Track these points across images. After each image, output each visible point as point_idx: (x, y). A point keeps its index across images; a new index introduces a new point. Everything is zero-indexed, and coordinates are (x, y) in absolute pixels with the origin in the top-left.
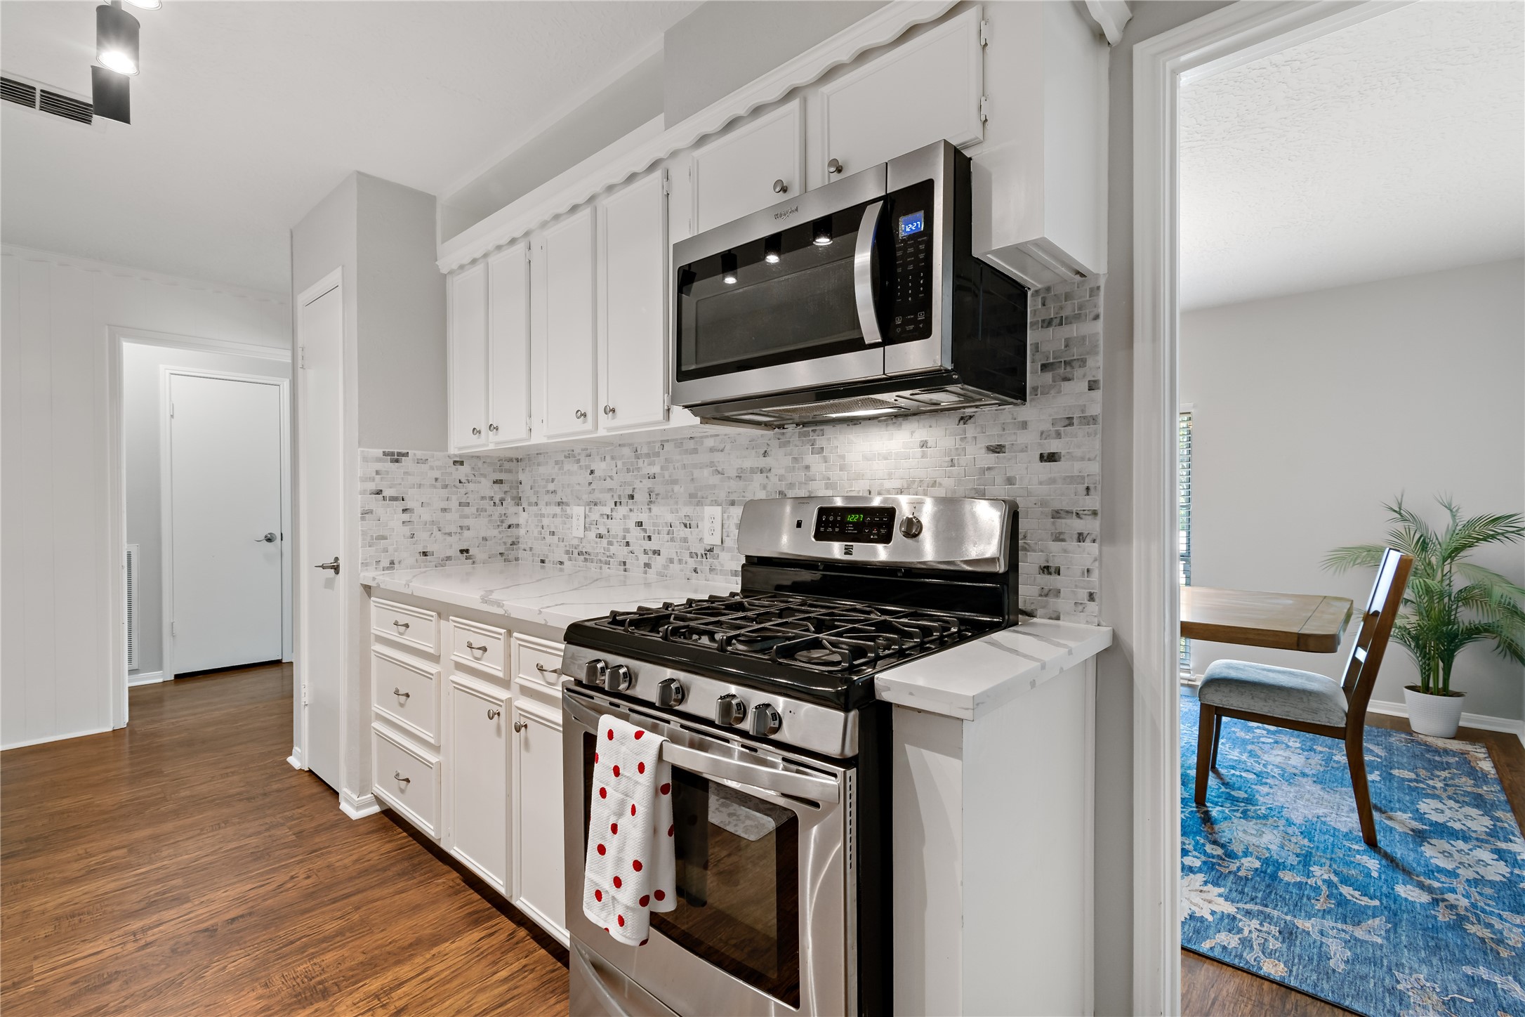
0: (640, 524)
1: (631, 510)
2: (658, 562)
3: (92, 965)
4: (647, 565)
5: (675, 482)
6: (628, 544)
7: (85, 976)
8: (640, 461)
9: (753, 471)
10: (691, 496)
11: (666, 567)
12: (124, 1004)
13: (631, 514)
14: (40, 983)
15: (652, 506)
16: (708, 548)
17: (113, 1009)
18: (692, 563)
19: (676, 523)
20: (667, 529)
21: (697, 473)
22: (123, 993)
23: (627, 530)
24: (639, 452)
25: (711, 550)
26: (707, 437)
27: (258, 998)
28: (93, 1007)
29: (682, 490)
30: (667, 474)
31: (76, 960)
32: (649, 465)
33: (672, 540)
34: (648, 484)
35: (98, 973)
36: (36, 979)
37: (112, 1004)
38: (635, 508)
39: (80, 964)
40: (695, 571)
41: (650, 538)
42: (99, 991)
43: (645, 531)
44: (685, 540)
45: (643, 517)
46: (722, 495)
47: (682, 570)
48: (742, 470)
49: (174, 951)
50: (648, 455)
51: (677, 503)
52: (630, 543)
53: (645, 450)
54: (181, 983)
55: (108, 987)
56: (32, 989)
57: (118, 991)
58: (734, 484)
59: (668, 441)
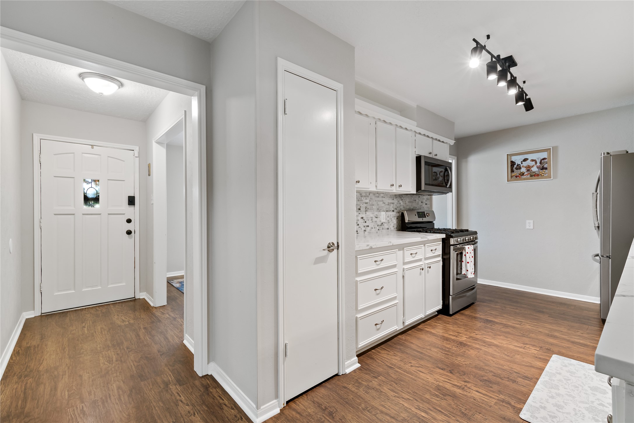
0: (362, 218)
1: (359, 214)
2: (368, 229)
3: (483, 389)
4: (365, 231)
5: (373, 205)
6: (358, 225)
7: (487, 387)
8: (363, 198)
9: (391, 203)
10: (378, 209)
11: (370, 230)
12: (489, 372)
13: (359, 215)
14: (498, 395)
15: (367, 212)
16: (382, 223)
17: (492, 373)
18: (378, 228)
19: (373, 217)
20: (371, 219)
21: (379, 203)
22: (486, 374)
23: (358, 220)
24: (362, 195)
25: (382, 224)
26: (381, 193)
27: (470, 351)
28: (495, 377)
29: (375, 207)
30: (371, 203)
31: (484, 394)
32: (365, 199)
33: (372, 222)
34: (365, 205)
35: (485, 385)
36: (497, 398)
37: (491, 374)
38: (361, 213)
39: (484, 392)
40: (379, 230)
41: (366, 222)
42: (489, 380)
43: (364, 220)
44: (376, 222)
45: (363, 216)
46: (385, 209)
47: (375, 230)
48: (389, 203)
49: (464, 374)
50: (365, 196)
51: (374, 211)
52: (359, 225)
53: (364, 195)
54: (475, 366)
55: (487, 379)
56: (501, 395)
57: (486, 376)
58: (387, 206)
59: (371, 193)
